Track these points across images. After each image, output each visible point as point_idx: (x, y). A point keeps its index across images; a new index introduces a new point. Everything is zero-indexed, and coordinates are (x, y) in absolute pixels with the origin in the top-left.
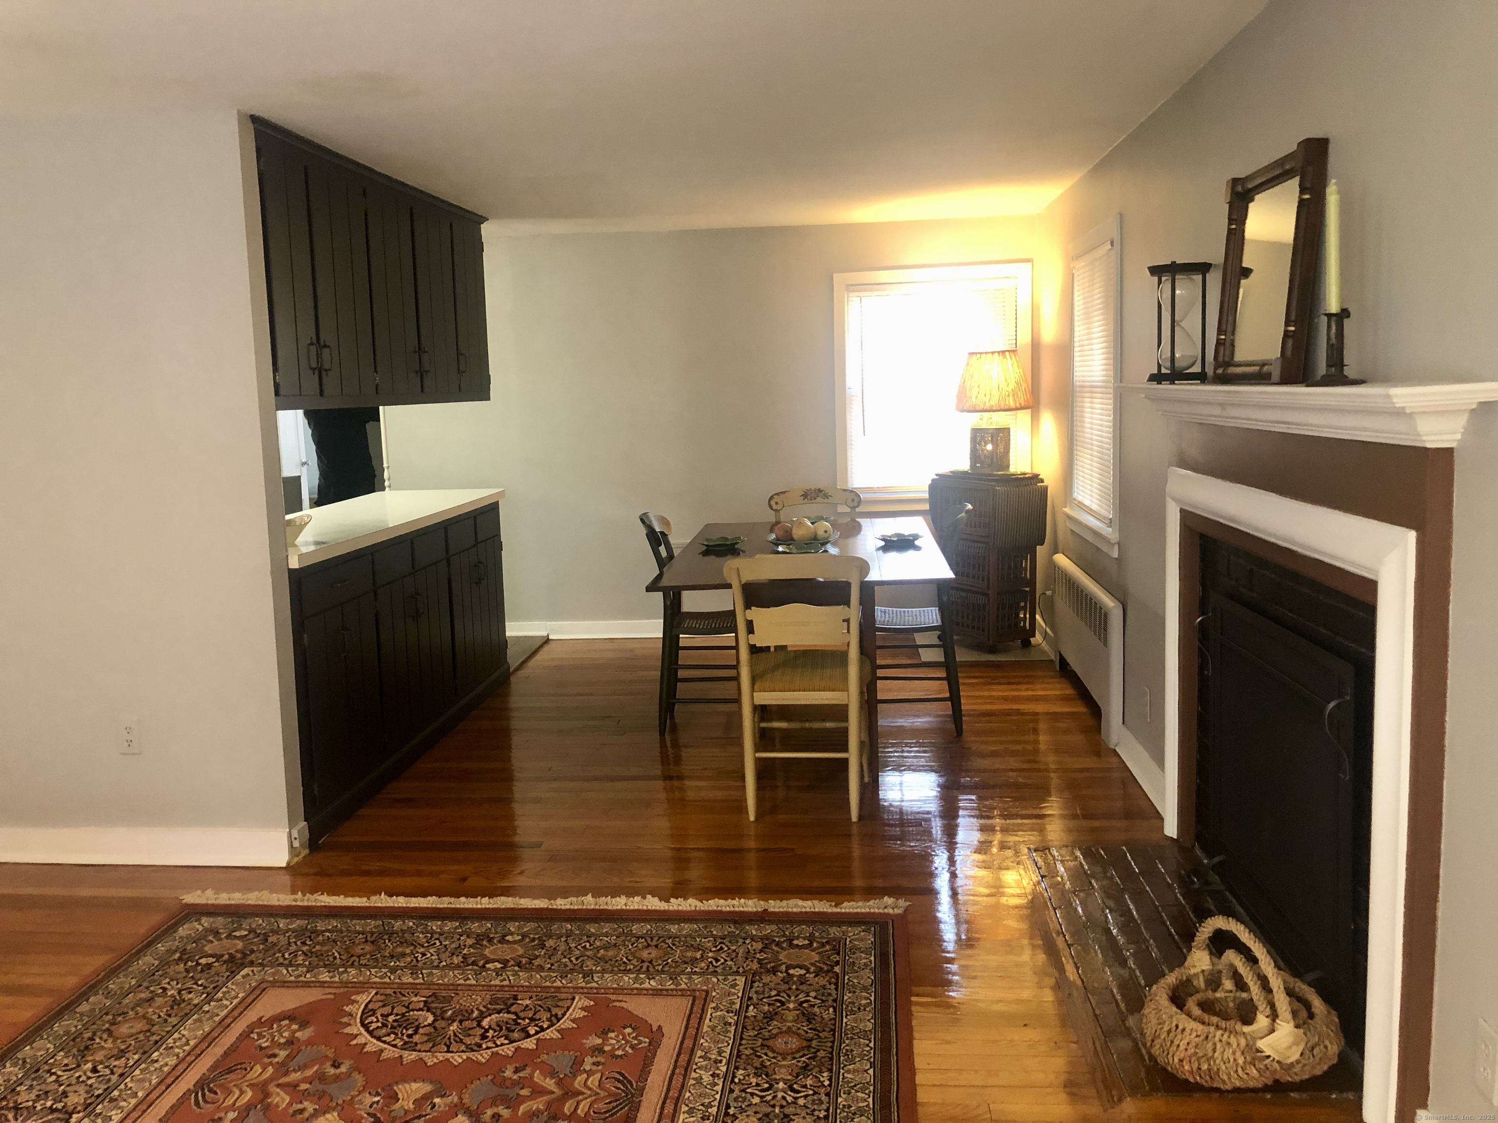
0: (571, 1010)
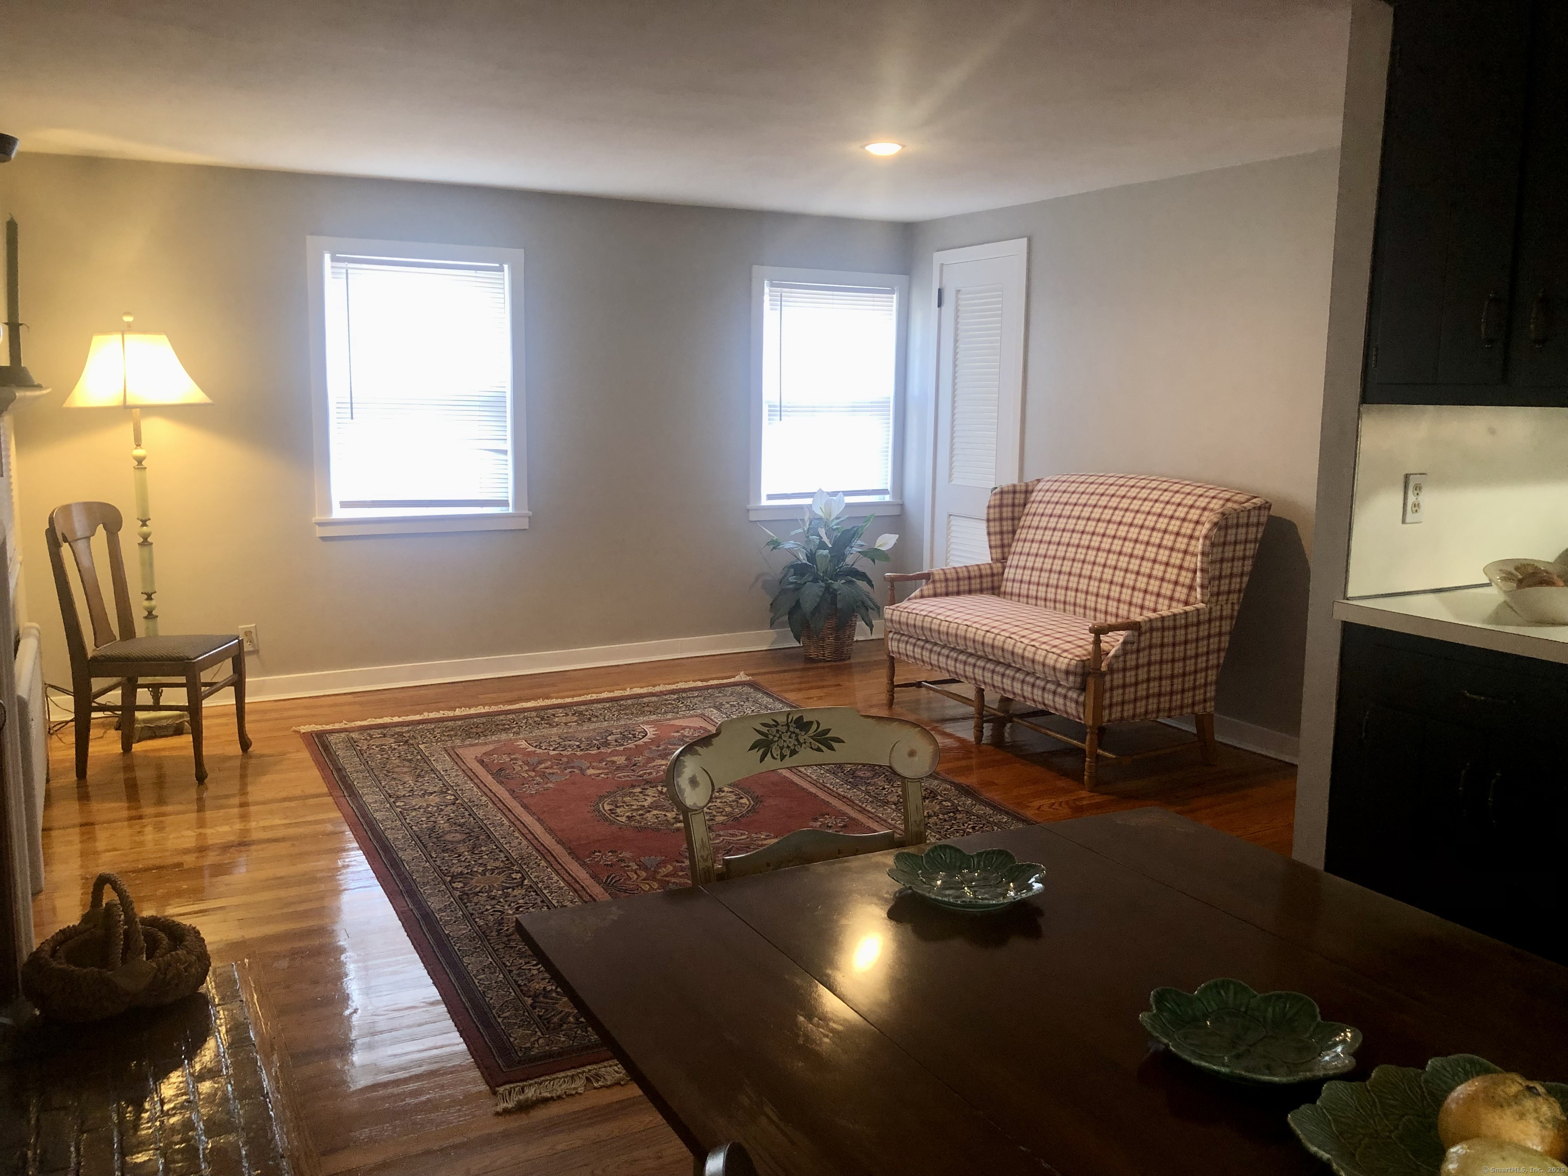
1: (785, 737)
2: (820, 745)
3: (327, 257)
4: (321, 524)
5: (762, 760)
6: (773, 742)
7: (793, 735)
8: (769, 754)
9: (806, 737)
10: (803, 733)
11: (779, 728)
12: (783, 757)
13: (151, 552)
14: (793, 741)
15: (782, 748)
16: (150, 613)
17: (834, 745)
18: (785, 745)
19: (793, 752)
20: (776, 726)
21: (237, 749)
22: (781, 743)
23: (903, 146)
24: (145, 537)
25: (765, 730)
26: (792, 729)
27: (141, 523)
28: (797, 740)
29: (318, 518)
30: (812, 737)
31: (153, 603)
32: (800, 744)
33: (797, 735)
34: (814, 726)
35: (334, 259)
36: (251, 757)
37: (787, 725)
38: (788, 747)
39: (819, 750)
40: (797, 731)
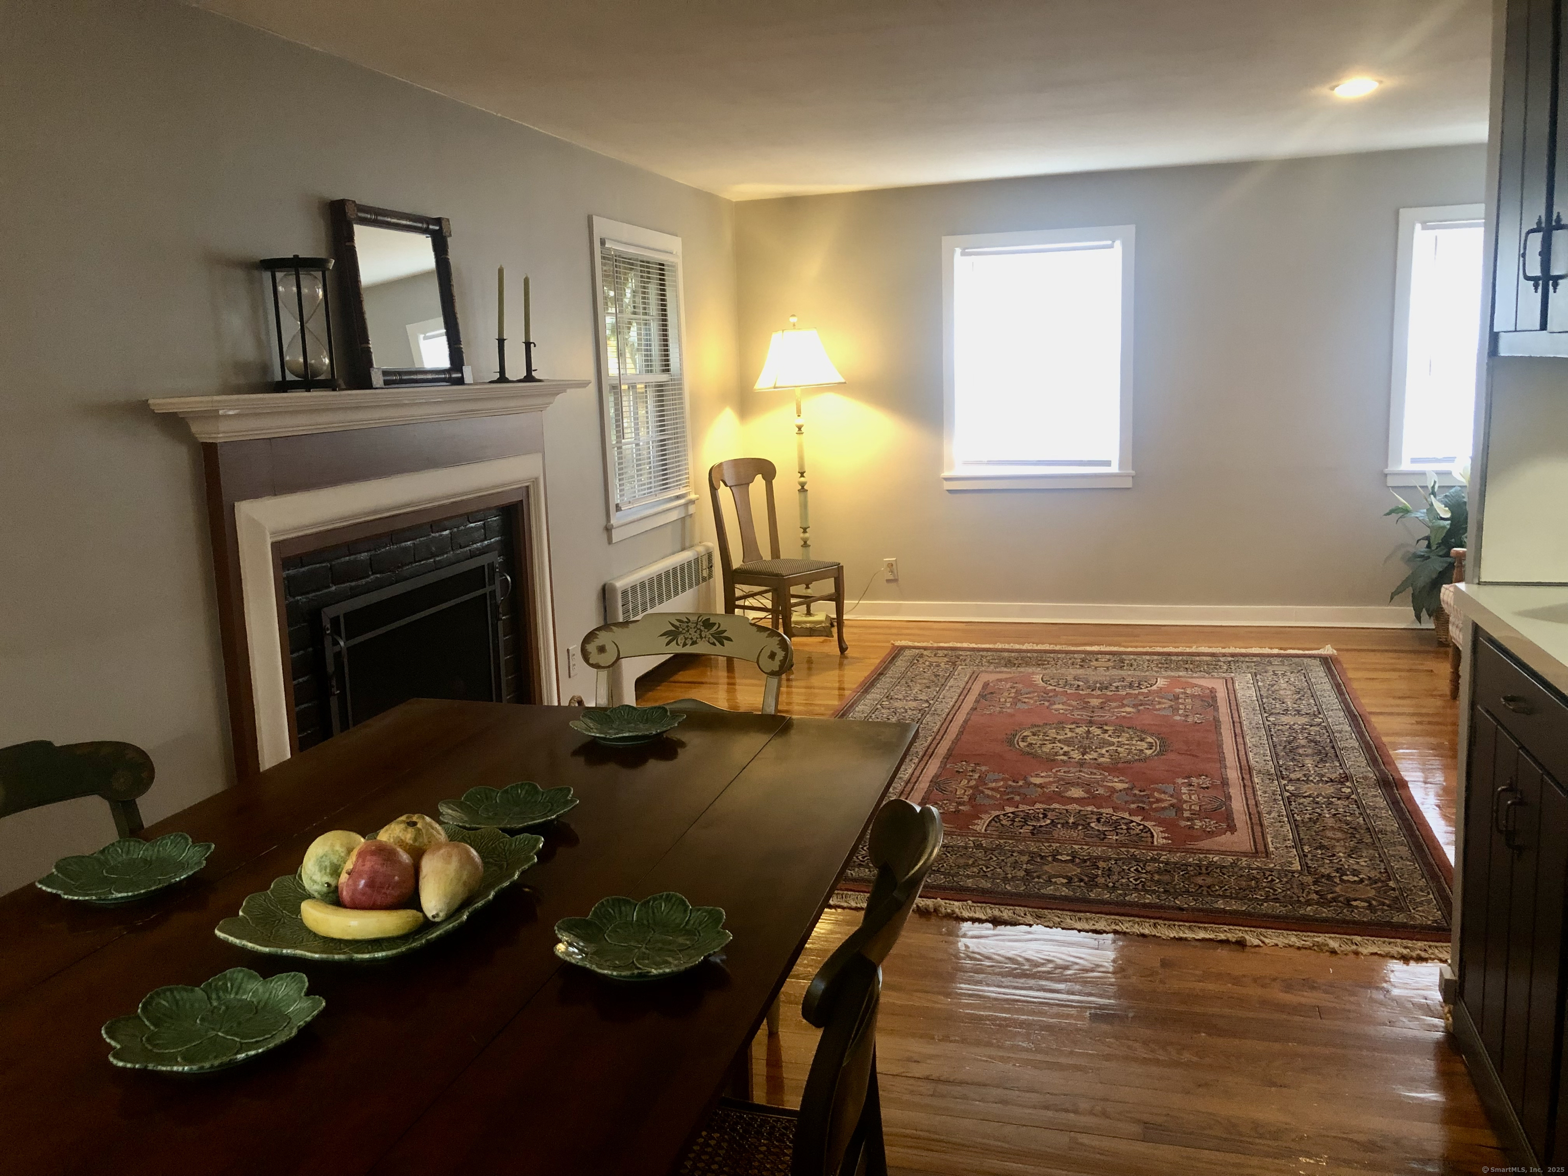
0: (986, 825)
1: (692, 631)
2: (715, 641)
3: (958, 251)
4: (947, 479)
5: (668, 644)
6: (681, 633)
7: (698, 631)
8: (675, 641)
9: (707, 633)
10: (706, 630)
11: (690, 624)
12: (685, 645)
13: (806, 497)
14: (697, 635)
15: (686, 639)
16: (805, 542)
17: (725, 642)
18: (690, 636)
19: (694, 643)
20: (687, 623)
21: (837, 651)
22: (687, 635)
23: (1381, 82)
24: (803, 485)
25: (677, 624)
26: (698, 626)
27: (800, 475)
28: (700, 635)
29: (946, 474)
30: (711, 634)
31: (807, 535)
32: (701, 637)
33: (701, 631)
34: (717, 626)
35: (963, 254)
36: (846, 658)
37: (697, 623)
38: (692, 639)
39: (714, 644)
40: (702, 628)
